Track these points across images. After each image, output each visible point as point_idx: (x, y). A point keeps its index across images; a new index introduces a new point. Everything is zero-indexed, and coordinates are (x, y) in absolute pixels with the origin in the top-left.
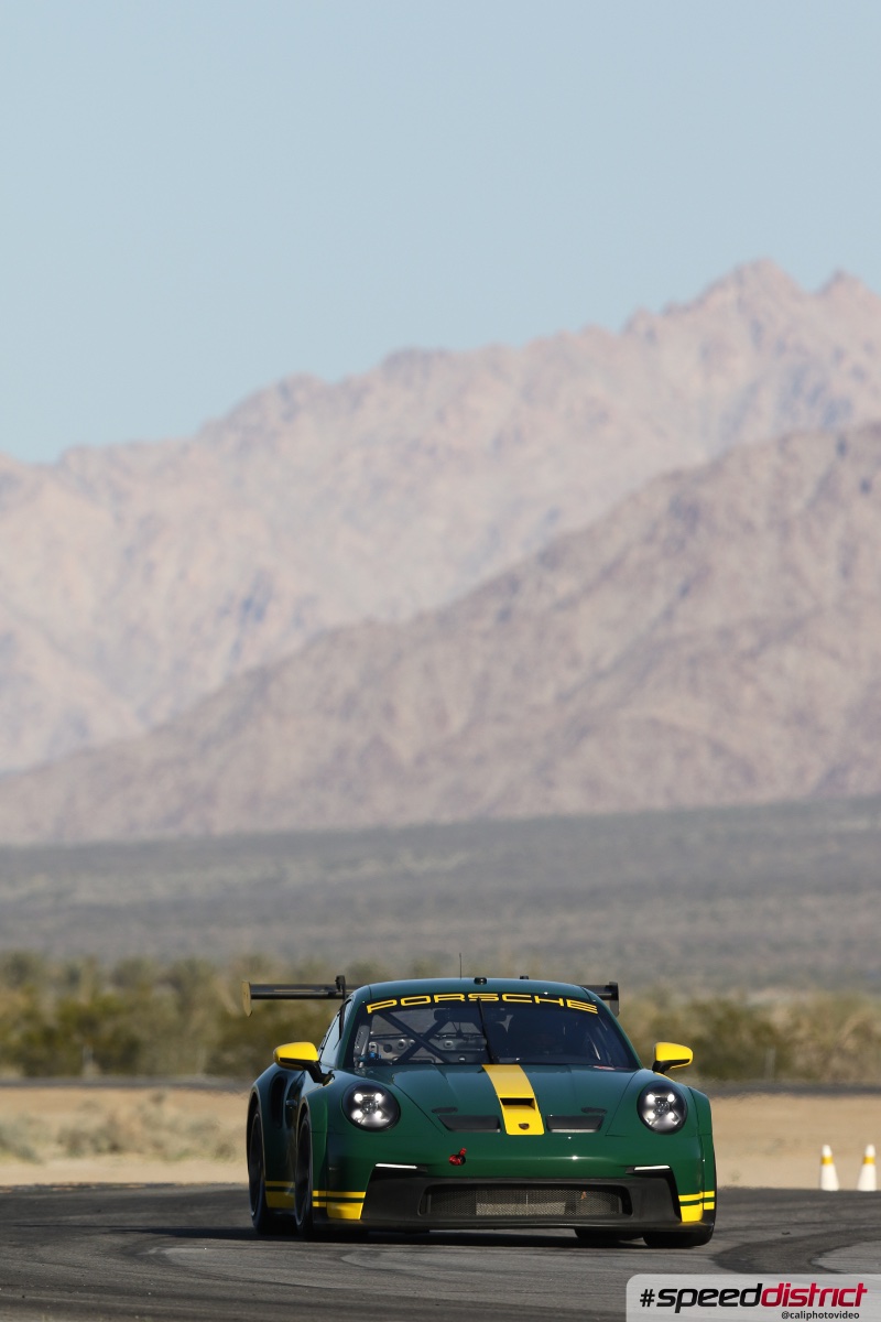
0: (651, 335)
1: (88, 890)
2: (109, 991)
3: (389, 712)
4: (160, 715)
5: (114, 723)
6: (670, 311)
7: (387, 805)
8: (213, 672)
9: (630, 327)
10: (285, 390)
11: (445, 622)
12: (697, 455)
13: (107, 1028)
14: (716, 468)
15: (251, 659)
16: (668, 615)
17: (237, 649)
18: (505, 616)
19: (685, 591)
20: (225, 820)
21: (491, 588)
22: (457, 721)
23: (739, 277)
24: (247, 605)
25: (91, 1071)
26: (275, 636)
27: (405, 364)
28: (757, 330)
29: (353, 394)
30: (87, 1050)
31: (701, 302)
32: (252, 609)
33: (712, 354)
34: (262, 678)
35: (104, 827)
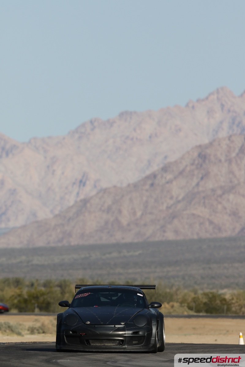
0: (193, 107)
1: (37, 260)
2: (43, 289)
3: (120, 211)
4: (57, 212)
5: (44, 214)
6: (198, 101)
7: (119, 237)
8: (71, 200)
9: (187, 105)
10: (91, 122)
11: (135, 186)
12: (206, 141)
13: (41, 299)
14: (211, 144)
15: (82, 197)
16: (198, 185)
17: (78, 194)
18: (152, 185)
19: (202, 178)
20: (74, 241)
21: (148, 177)
22: (139, 214)
23: (218, 91)
24: (81, 181)
25: (37, 310)
26: (88, 190)
27: (124, 115)
28: (222, 106)
29: (111, 123)
30: (36, 305)
31: (207, 98)
32: (82, 183)
33: (210, 112)
34: (85, 202)
35: (41, 243)
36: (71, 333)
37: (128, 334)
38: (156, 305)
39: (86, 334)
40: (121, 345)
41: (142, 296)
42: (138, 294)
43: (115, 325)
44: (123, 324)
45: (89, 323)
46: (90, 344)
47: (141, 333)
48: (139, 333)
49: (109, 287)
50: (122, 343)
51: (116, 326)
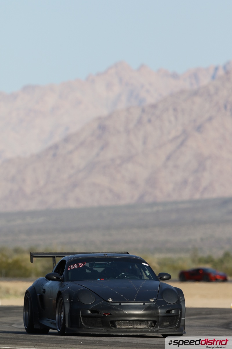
36: (89, 312)
37: (161, 313)
38: (164, 277)
39: (111, 314)
40: (153, 327)
41: (148, 265)
42: (143, 264)
43: (144, 302)
44: (152, 300)
45: (111, 300)
46: (115, 327)
47: (173, 312)
48: (172, 312)
49: (104, 255)
50: (155, 325)
51: (146, 304)
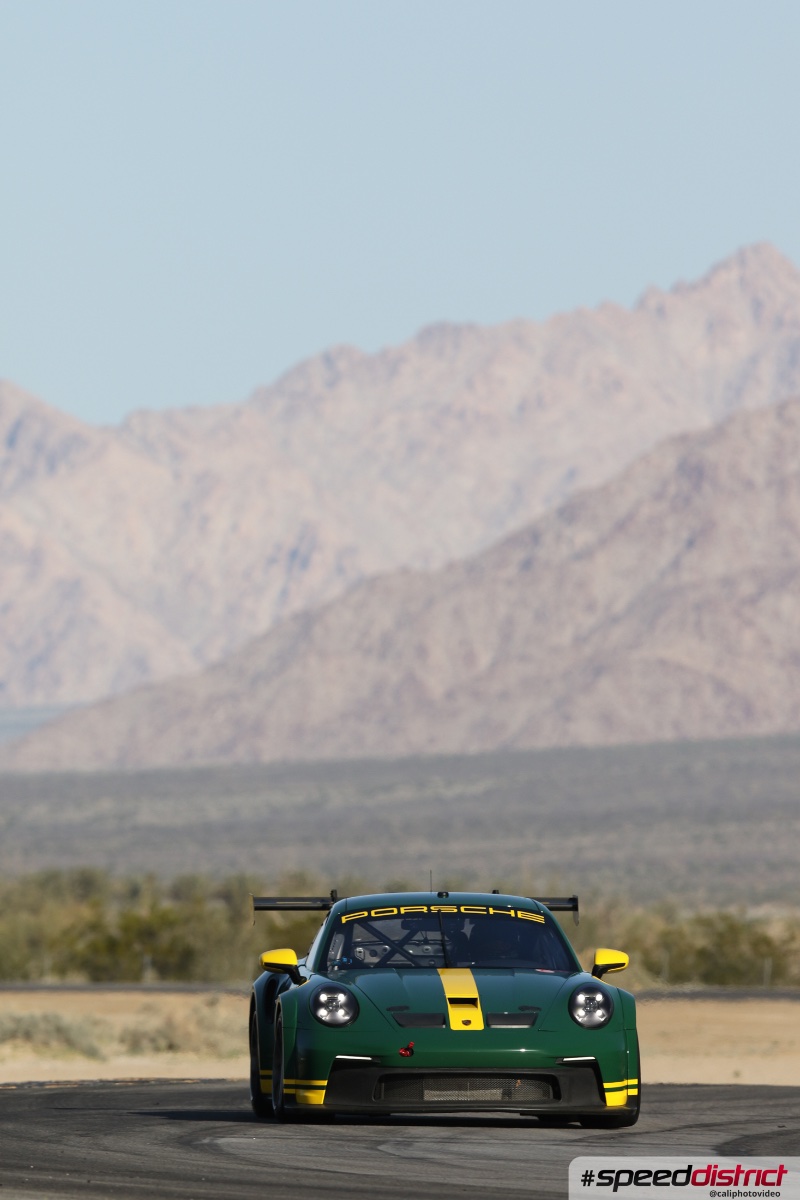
0: (661, 311)
1: (149, 813)
2: (167, 904)
3: (422, 652)
4: (214, 654)
5: (172, 661)
6: (679, 289)
7: (418, 736)
8: (262, 615)
9: (642, 304)
10: (328, 360)
11: (472, 570)
12: (702, 420)
13: (165, 938)
14: (719, 432)
15: (297, 604)
16: (676, 564)
17: (284, 594)
18: (527, 565)
19: (691, 543)
20: (272, 750)
21: (513, 541)
22: (484, 659)
23: (741, 258)
24: (293, 554)
25: (150, 976)
26: (319, 583)
27: (436, 336)
28: (757, 306)
29: (389, 364)
30: (147, 958)
31: (706, 281)
32: (298, 558)
33: (716, 327)
34: (307, 621)
35: (162, 755)
